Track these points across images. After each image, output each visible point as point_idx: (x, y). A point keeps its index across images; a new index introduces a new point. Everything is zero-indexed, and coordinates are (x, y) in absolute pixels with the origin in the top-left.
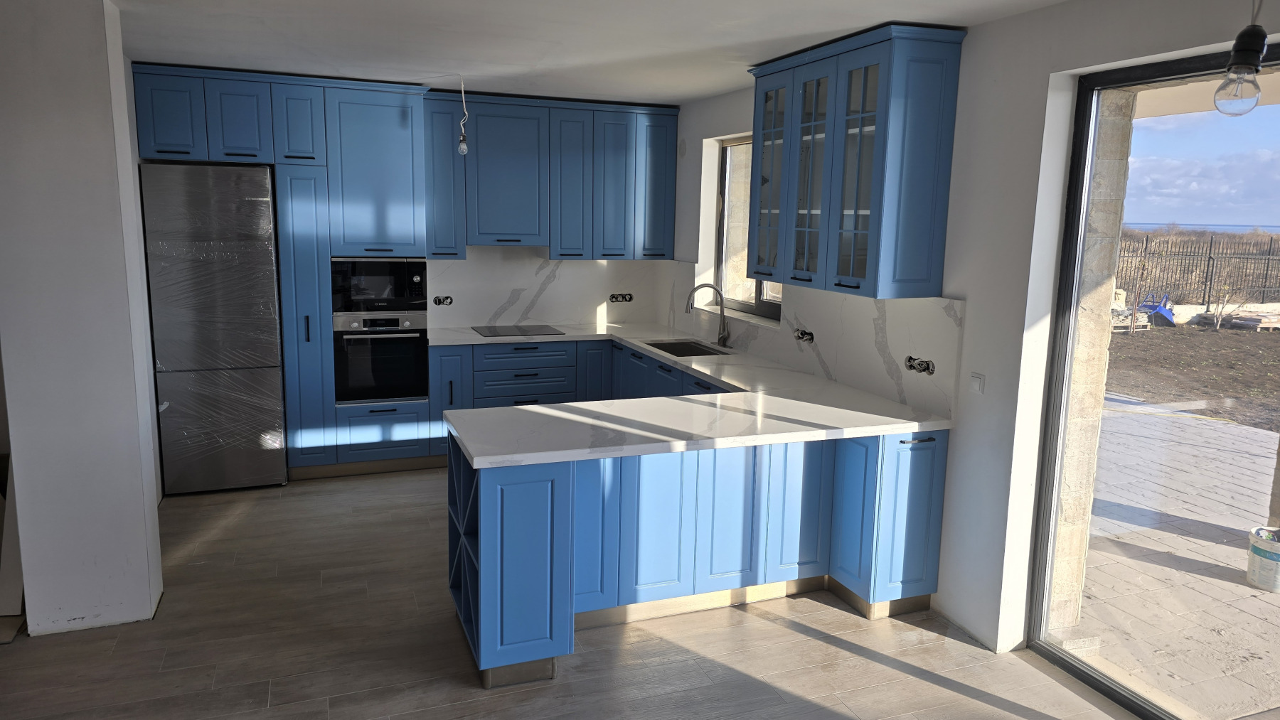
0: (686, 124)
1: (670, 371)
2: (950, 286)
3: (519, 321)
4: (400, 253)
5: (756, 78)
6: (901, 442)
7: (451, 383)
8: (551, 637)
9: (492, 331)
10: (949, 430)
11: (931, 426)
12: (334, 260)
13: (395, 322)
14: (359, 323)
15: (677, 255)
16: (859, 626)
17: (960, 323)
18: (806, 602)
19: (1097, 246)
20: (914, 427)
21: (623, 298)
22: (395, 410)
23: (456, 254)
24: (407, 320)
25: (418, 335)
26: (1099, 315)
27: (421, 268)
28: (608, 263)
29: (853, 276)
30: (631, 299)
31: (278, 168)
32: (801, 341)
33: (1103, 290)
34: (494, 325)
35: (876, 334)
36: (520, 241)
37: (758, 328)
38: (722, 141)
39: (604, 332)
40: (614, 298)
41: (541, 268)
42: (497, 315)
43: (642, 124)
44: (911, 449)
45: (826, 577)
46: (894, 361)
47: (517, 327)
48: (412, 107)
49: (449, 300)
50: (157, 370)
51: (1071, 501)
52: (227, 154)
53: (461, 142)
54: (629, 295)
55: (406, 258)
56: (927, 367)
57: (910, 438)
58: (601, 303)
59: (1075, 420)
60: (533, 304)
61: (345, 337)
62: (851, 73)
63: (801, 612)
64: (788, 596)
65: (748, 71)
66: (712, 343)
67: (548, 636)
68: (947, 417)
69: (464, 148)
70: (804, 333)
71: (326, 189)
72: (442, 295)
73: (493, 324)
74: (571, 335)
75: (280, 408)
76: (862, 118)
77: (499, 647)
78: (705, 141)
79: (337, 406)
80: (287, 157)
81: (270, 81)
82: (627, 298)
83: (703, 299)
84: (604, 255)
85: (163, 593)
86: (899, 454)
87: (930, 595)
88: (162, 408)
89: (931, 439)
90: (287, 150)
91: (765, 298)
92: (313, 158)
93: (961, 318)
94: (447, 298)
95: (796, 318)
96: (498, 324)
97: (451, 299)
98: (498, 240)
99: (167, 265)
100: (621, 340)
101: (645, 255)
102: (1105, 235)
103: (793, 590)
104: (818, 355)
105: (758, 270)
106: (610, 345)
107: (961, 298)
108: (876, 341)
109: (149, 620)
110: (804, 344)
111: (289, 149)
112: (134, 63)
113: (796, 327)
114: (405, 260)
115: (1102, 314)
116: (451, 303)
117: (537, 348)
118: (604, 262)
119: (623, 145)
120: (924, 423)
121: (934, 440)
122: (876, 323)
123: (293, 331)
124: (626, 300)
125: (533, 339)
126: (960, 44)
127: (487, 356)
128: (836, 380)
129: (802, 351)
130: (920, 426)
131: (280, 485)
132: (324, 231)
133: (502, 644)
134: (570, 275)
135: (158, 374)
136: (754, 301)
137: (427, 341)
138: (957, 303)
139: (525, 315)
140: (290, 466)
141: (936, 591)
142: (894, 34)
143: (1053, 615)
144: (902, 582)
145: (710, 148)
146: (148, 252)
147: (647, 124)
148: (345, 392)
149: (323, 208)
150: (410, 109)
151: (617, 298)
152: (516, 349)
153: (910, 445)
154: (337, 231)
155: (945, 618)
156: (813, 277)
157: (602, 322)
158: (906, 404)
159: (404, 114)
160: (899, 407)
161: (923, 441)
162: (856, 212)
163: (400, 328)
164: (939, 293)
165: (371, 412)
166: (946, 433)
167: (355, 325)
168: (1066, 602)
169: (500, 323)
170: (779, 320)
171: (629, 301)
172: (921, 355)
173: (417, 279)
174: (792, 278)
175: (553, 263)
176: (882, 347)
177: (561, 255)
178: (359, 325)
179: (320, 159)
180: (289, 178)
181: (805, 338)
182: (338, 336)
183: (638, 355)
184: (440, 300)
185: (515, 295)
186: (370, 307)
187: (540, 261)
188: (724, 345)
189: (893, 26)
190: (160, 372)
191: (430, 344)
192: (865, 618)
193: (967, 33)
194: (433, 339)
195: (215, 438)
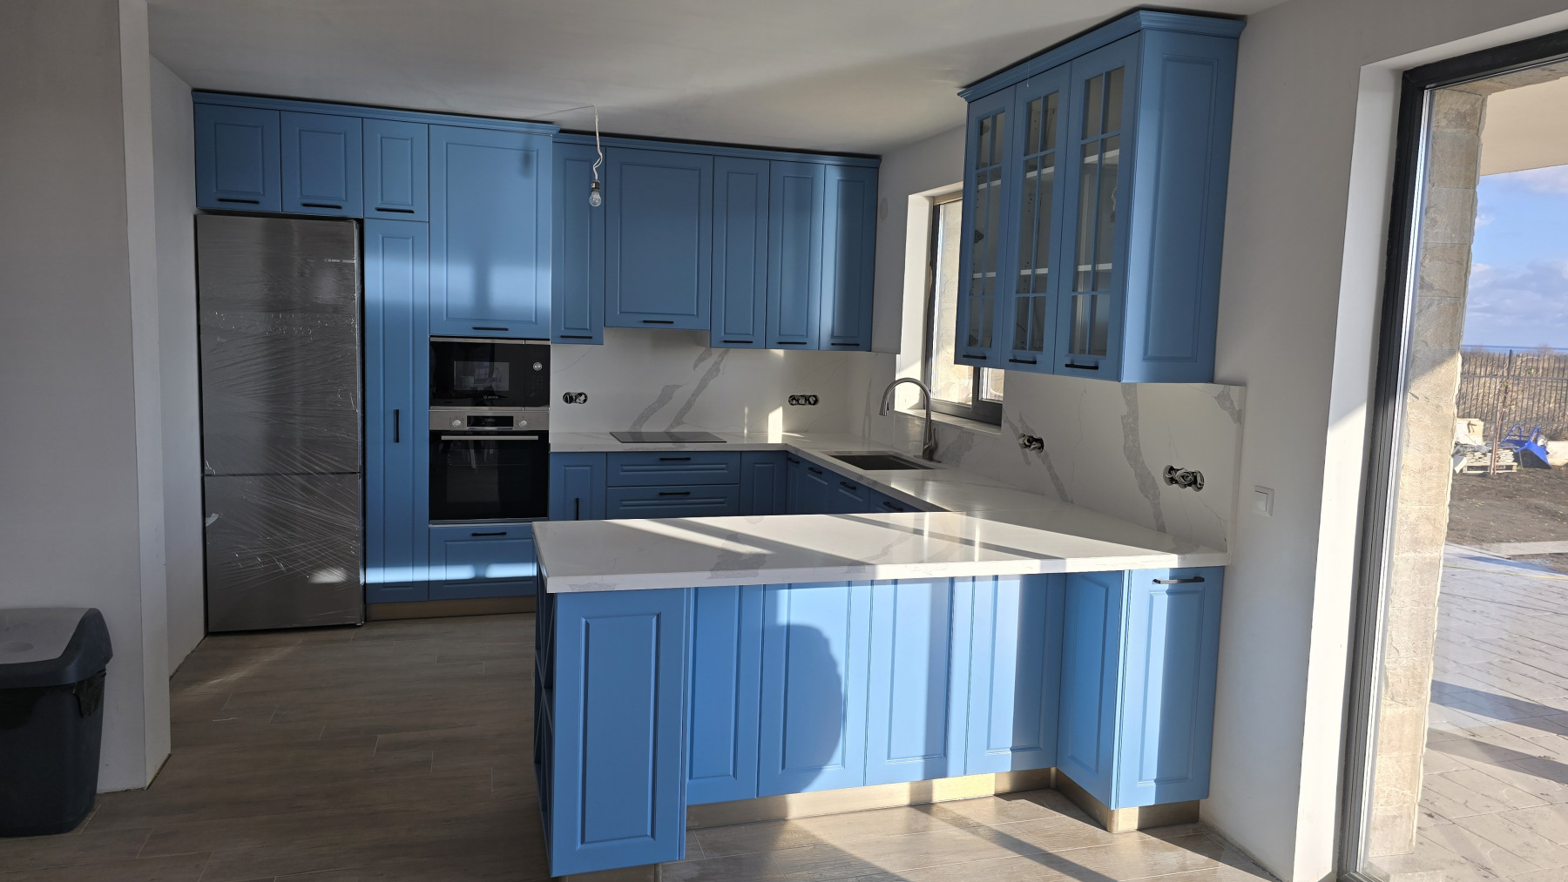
0: (889, 176)
1: (854, 488)
2: (1224, 369)
3: (672, 426)
4: (518, 334)
5: (969, 103)
6: (1155, 581)
7: (577, 500)
8: (653, 835)
9: (637, 437)
10: (1224, 567)
11: (1197, 560)
12: (433, 339)
13: (511, 419)
14: (462, 420)
15: (874, 345)
16: (1095, 841)
17: (1239, 417)
18: (1023, 804)
19: (1434, 308)
20: (1171, 561)
21: (806, 400)
22: (504, 534)
23: (591, 338)
24: (524, 418)
25: (536, 438)
26: (1438, 406)
27: (544, 354)
28: (785, 353)
29: (1089, 353)
30: (816, 402)
31: (367, 224)
32: (1027, 450)
33: (1443, 371)
34: (638, 431)
35: (1125, 437)
36: (672, 322)
37: (973, 434)
38: (933, 198)
39: (779, 441)
40: (794, 400)
41: (701, 359)
42: (644, 417)
43: (830, 180)
44: (1169, 592)
45: (1053, 770)
46: (1149, 473)
47: (668, 433)
48: (537, 151)
49: (583, 398)
50: (206, 473)
51: (1399, 671)
52: (305, 205)
53: (593, 190)
54: (814, 396)
55: (525, 339)
56: (1193, 481)
57: (1166, 576)
58: (777, 407)
59: (1404, 555)
60: (689, 405)
61: (443, 438)
62: (1088, 82)
63: (1015, 818)
64: (997, 795)
65: (958, 94)
66: (915, 456)
67: (649, 833)
68: (1223, 550)
69: (596, 198)
70: (1031, 440)
71: (427, 247)
72: (574, 391)
73: (637, 429)
74: (732, 444)
75: (358, 527)
76: (1102, 140)
77: (579, 845)
78: (911, 197)
79: (431, 526)
80: (379, 210)
81: (362, 115)
82: (811, 401)
83: (906, 399)
84: (780, 343)
85: (170, 756)
86: (1151, 598)
87: (1198, 802)
88: (209, 521)
89: (1198, 579)
90: (380, 202)
91: (984, 396)
92: (412, 212)
93: (1240, 410)
94: (580, 394)
95: (1021, 420)
96: (644, 430)
97: (586, 397)
98: (645, 322)
99: (224, 341)
100: (798, 450)
101: (833, 344)
102: (1445, 294)
103: (1005, 786)
104: (1050, 468)
105: (970, 352)
106: (784, 457)
107: (1241, 383)
108: (1125, 447)
109: (142, 789)
110: (1031, 454)
111: (382, 200)
112: (195, 90)
113: (1021, 432)
114: (523, 342)
115: (1441, 404)
116: (585, 401)
117: (689, 459)
118: (780, 352)
119: (805, 204)
120: (1187, 556)
121: (1202, 580)
122: (1125, 421)
123: (379, 429)
124: (810, 403)
125: (684, 447)
126: (1237, 39)
127: (624, 468)
128: (1072, 502)
129: (1028, 463)
130: (1181, 560)
131: (353, 626)
132: (422, 299)
133: (583, 841)
134: (737, 367)
135: (206, 478)
136: (971, 403)
137: (548, 446)
138: (1234, 391)
139: (679, 420)
140: (368, 601)
141: (1207, 795)
142: (1144, 23)
143: (1375, 837)
144: (1156, 781)
145: (918, 207)
146: (201, 324)
147: (838, 178)
148: (441, 508)
149: (422, 270)
150: (535, 153)
151: (797, 401)
152: (662, 459)
153: (1166, 587)
154: (439, 299)
155: (1220, 836)
156: (1039, 357)
157: (775, 430)
158: (1165, 532)
159: (527, 159)
160: (1154, 535)
161: (1185, 580)
162: (1094, 267)
163: (514, 429)
164: (1210, 378)
165: (474, 535)
166: (1221, 570)
167: (457, 423)
168: (1395, 817)
169: (645, 429)
170: (1000, 425)
171: (814, 404)
172: (1186, 465)
173: (538, 366)
174: (1011, 361)
175: (716, 353)
176: (1133, 454)
177: (725, 341)
178: (462, 423)
179: (421, 213)
180: (381, 236)
181: (1032, 447)
182: (435, 436)
183: (817, 470)
184: (571, 397)
185: (667, 395)
186: (478, 398)
187: (700, 350)
188: (931, 459)
189: (1142, 13)
190: (210, 475)
191: (552, 450)
192: (1105, 828)
193: (1246, 23)
194: (555, 444)
195: (274, 561)
